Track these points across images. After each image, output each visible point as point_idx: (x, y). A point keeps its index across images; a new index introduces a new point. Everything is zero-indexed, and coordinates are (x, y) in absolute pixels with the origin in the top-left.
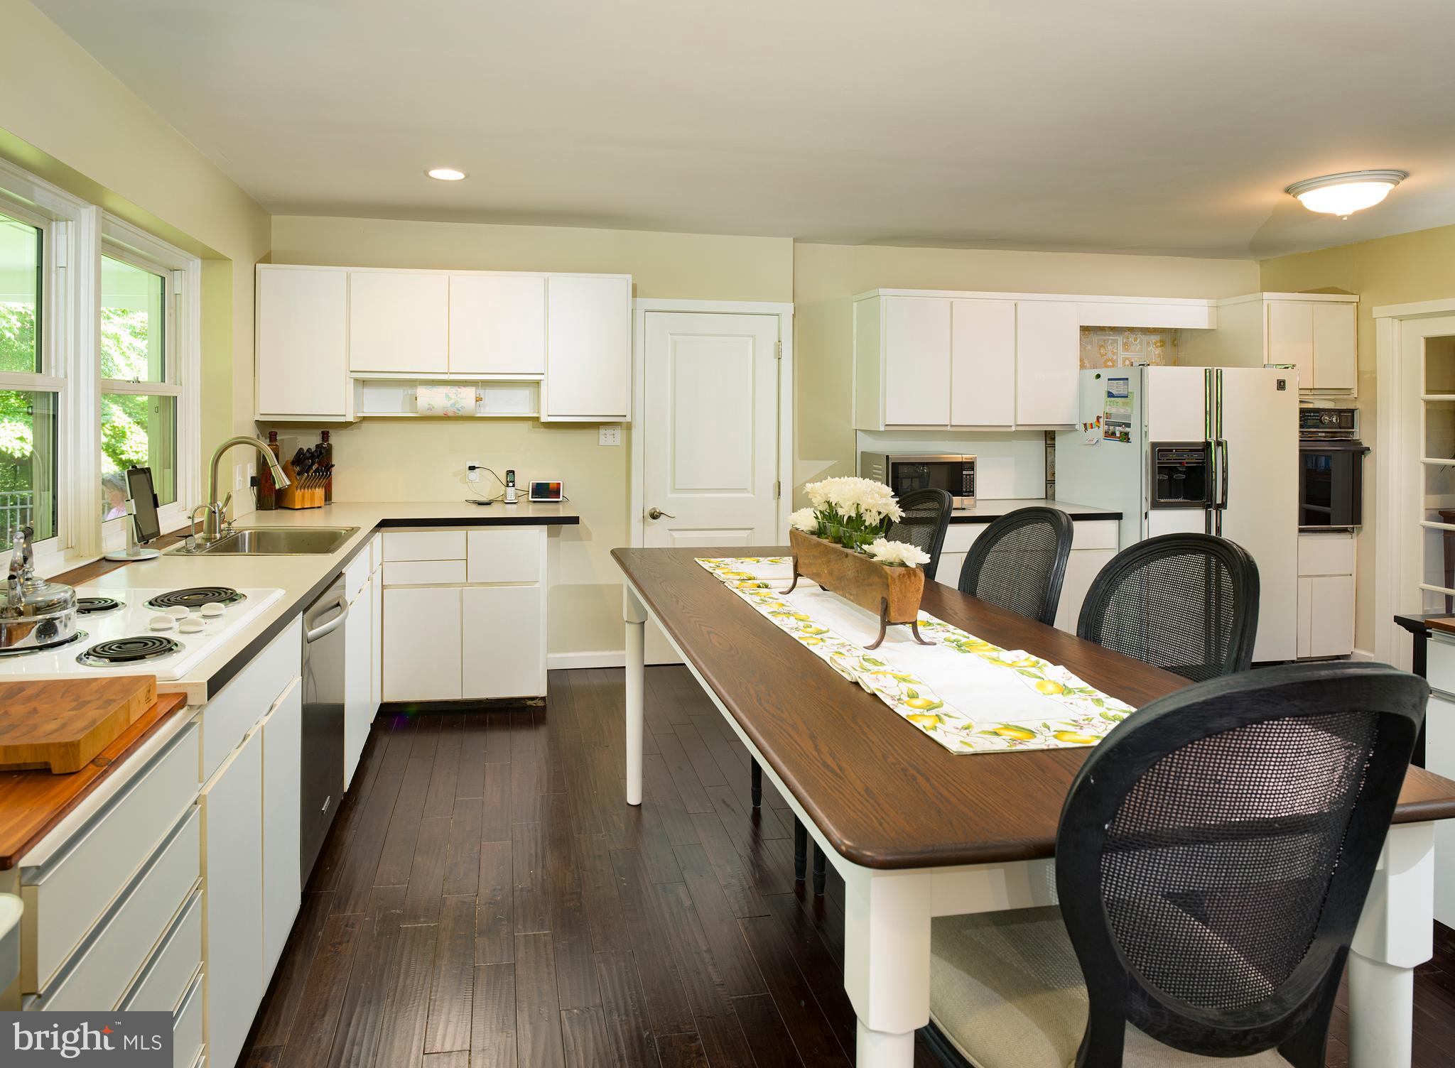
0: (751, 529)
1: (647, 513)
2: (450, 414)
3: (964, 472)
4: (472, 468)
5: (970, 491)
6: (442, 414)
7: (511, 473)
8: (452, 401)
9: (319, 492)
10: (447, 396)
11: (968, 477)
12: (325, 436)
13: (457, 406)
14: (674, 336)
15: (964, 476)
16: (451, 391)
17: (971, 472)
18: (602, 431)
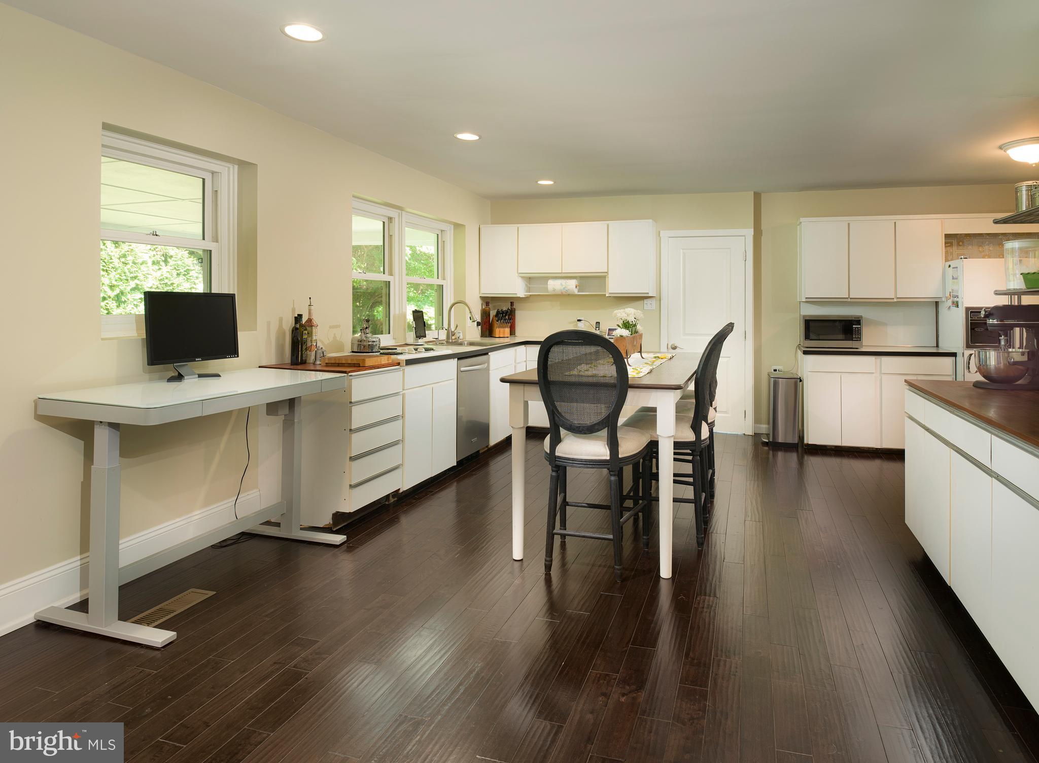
0: (729, 357)
1: (669, 346)
2: (564, 293)
3: (854, 326)
4: (579, 320)
5: (858, 338)
6: (560, 293)
7: (598, 323)
8: (564, 287)
9: (507, 330)
10: (561, 284)
11: (857, 329)
12: (512, 304)
13: (566, 289)
14: (684, 251)
15: (854, 329)
16: (563, 282)
17: (859, 326)
18: (646, 301)
